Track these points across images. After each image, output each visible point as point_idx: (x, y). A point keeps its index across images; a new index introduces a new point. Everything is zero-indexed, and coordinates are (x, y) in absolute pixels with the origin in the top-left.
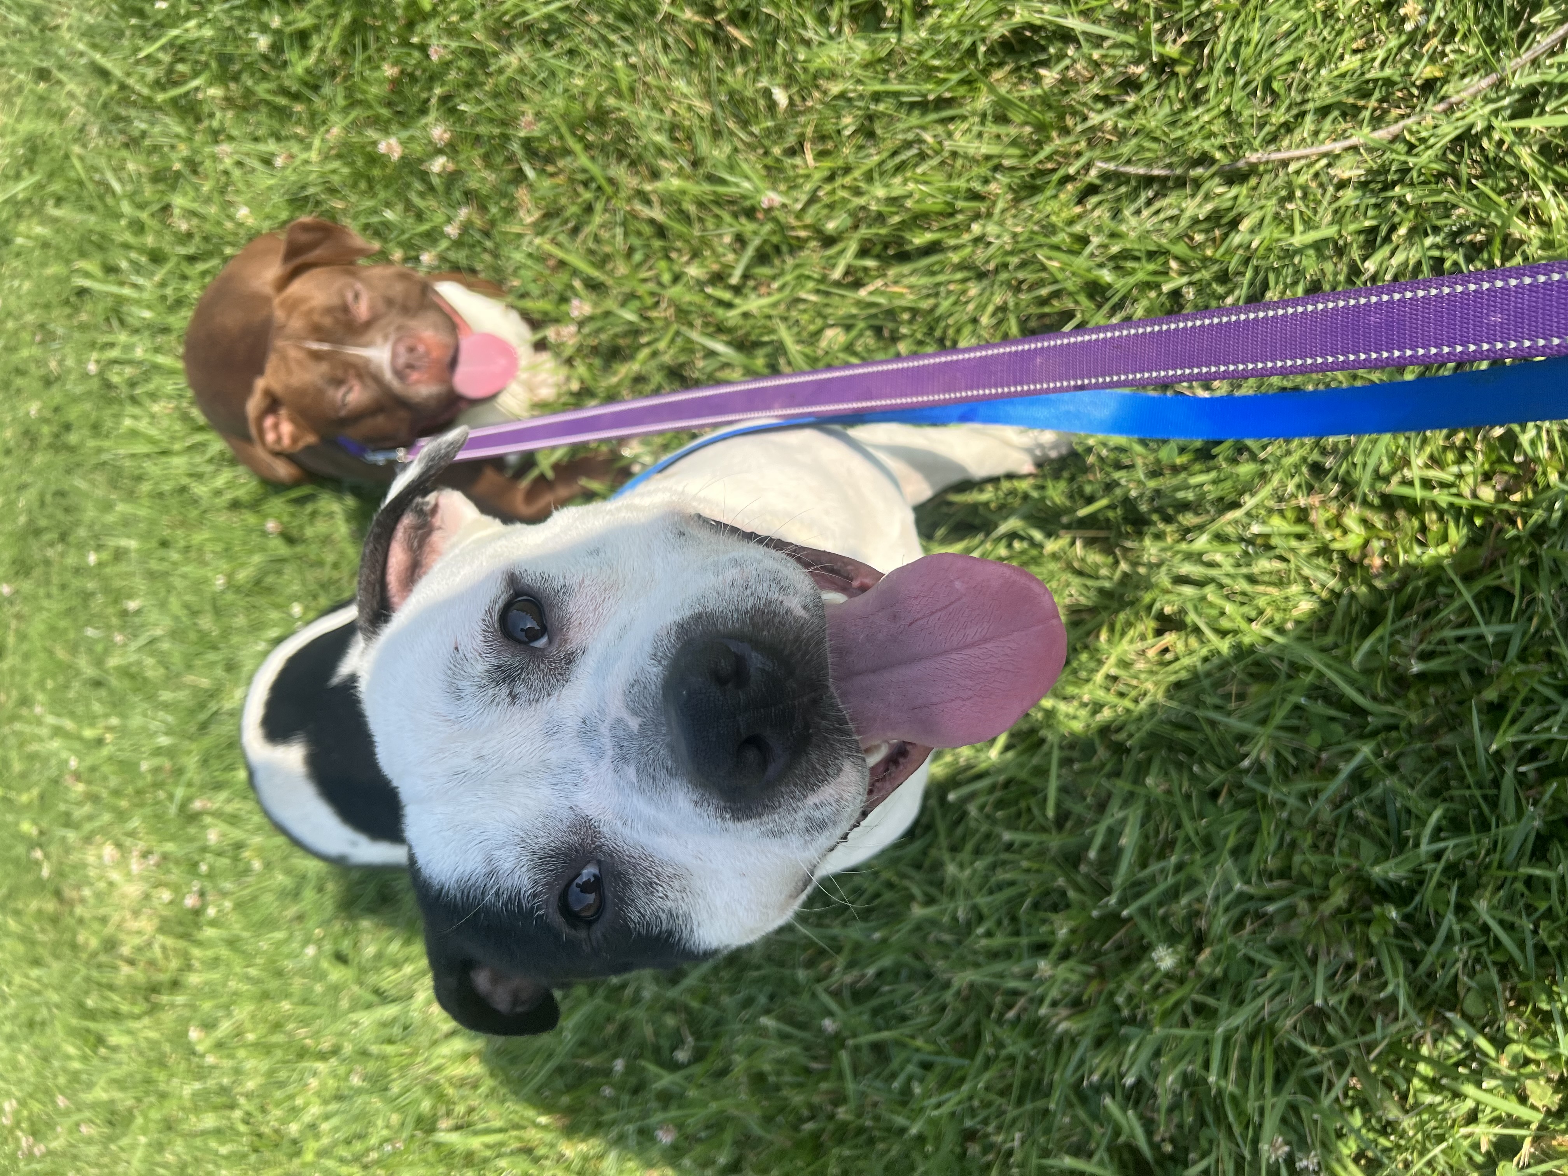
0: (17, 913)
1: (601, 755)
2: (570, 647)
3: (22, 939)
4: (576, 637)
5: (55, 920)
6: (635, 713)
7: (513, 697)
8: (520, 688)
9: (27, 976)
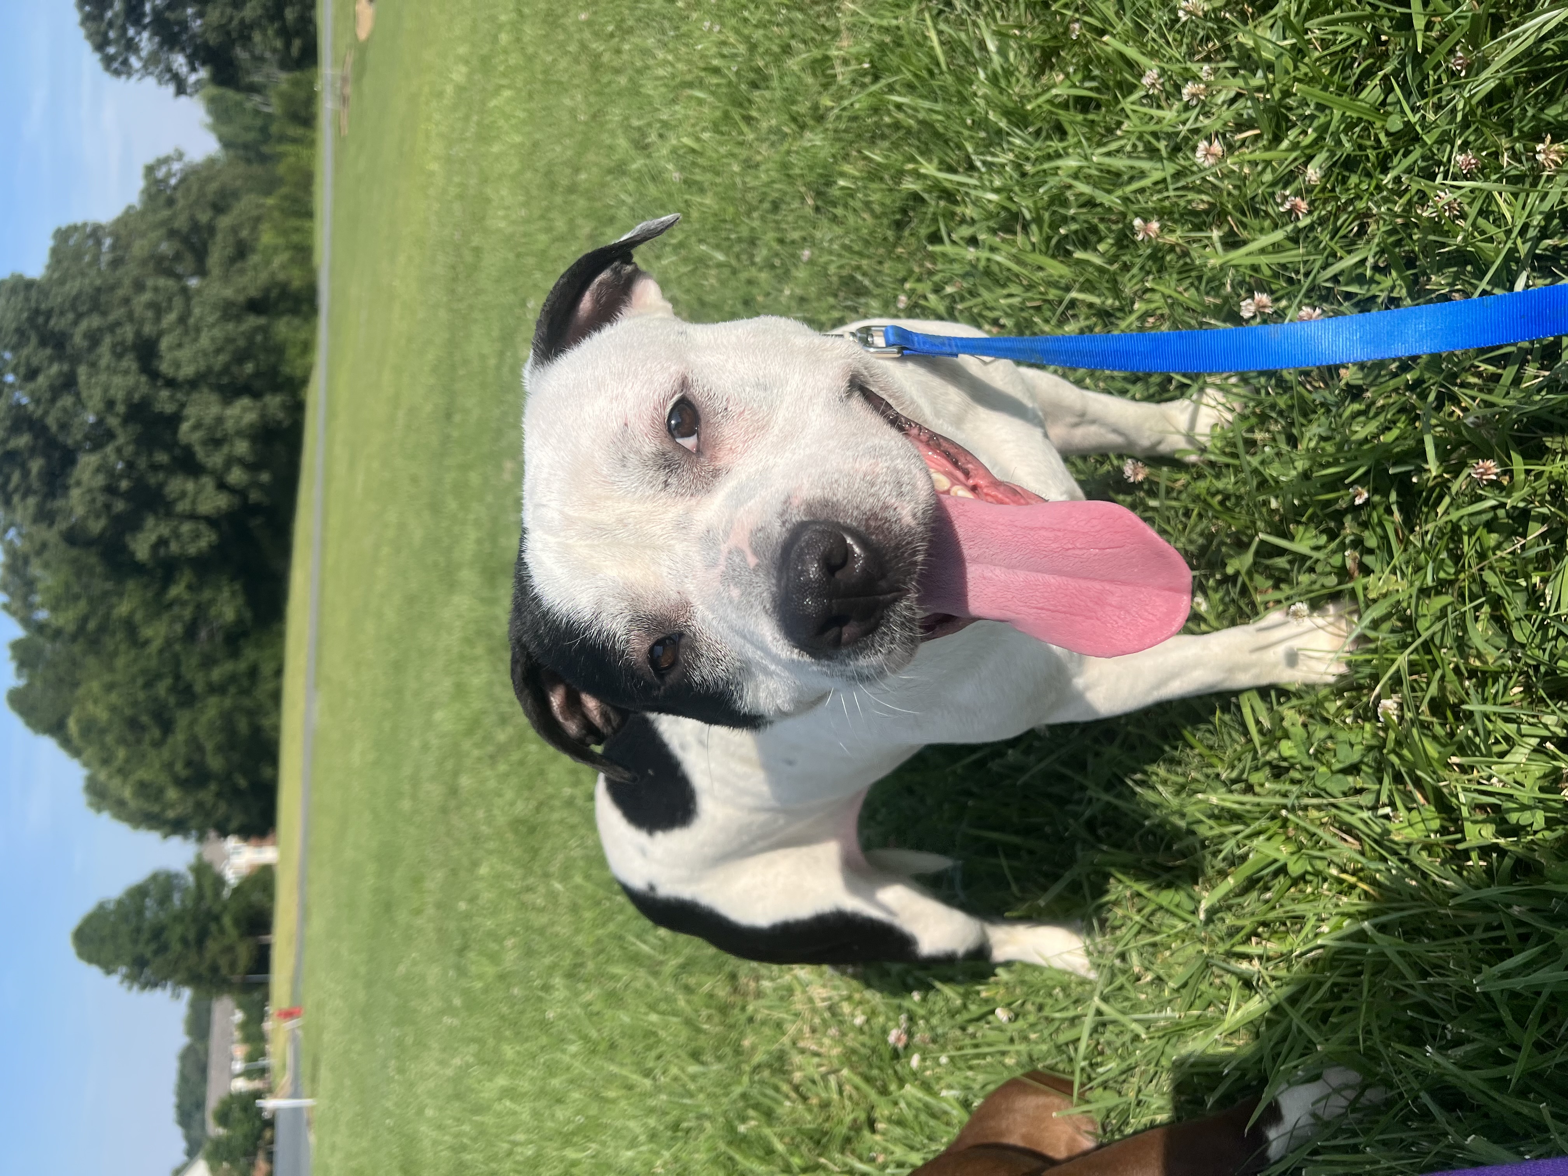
0: (688, 990)
1: (714, 564)
2: (719, 464)
3: (688, 1022)
4: (724, 459)
5: (724, 1009)
6: (755, 553)
7: (666, 484)
8: (673, 480)
9: (683, 1070)
